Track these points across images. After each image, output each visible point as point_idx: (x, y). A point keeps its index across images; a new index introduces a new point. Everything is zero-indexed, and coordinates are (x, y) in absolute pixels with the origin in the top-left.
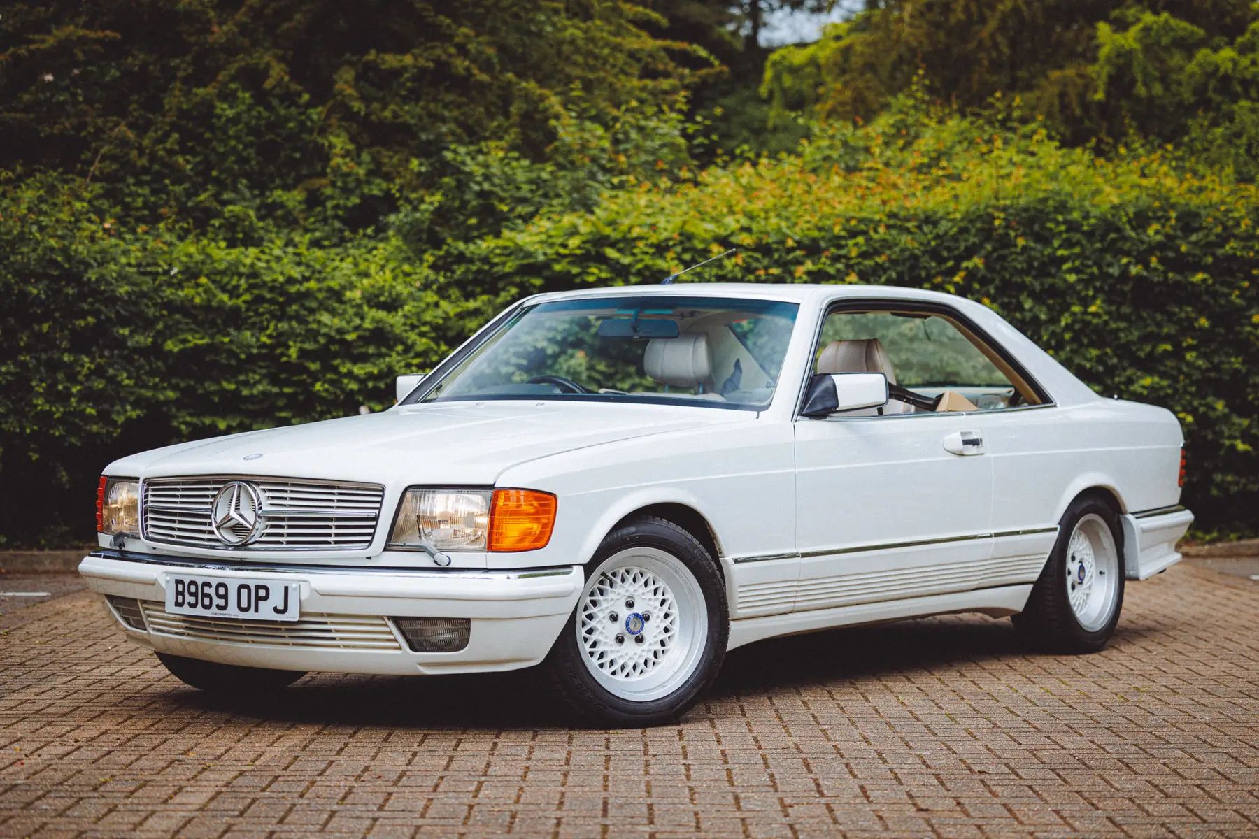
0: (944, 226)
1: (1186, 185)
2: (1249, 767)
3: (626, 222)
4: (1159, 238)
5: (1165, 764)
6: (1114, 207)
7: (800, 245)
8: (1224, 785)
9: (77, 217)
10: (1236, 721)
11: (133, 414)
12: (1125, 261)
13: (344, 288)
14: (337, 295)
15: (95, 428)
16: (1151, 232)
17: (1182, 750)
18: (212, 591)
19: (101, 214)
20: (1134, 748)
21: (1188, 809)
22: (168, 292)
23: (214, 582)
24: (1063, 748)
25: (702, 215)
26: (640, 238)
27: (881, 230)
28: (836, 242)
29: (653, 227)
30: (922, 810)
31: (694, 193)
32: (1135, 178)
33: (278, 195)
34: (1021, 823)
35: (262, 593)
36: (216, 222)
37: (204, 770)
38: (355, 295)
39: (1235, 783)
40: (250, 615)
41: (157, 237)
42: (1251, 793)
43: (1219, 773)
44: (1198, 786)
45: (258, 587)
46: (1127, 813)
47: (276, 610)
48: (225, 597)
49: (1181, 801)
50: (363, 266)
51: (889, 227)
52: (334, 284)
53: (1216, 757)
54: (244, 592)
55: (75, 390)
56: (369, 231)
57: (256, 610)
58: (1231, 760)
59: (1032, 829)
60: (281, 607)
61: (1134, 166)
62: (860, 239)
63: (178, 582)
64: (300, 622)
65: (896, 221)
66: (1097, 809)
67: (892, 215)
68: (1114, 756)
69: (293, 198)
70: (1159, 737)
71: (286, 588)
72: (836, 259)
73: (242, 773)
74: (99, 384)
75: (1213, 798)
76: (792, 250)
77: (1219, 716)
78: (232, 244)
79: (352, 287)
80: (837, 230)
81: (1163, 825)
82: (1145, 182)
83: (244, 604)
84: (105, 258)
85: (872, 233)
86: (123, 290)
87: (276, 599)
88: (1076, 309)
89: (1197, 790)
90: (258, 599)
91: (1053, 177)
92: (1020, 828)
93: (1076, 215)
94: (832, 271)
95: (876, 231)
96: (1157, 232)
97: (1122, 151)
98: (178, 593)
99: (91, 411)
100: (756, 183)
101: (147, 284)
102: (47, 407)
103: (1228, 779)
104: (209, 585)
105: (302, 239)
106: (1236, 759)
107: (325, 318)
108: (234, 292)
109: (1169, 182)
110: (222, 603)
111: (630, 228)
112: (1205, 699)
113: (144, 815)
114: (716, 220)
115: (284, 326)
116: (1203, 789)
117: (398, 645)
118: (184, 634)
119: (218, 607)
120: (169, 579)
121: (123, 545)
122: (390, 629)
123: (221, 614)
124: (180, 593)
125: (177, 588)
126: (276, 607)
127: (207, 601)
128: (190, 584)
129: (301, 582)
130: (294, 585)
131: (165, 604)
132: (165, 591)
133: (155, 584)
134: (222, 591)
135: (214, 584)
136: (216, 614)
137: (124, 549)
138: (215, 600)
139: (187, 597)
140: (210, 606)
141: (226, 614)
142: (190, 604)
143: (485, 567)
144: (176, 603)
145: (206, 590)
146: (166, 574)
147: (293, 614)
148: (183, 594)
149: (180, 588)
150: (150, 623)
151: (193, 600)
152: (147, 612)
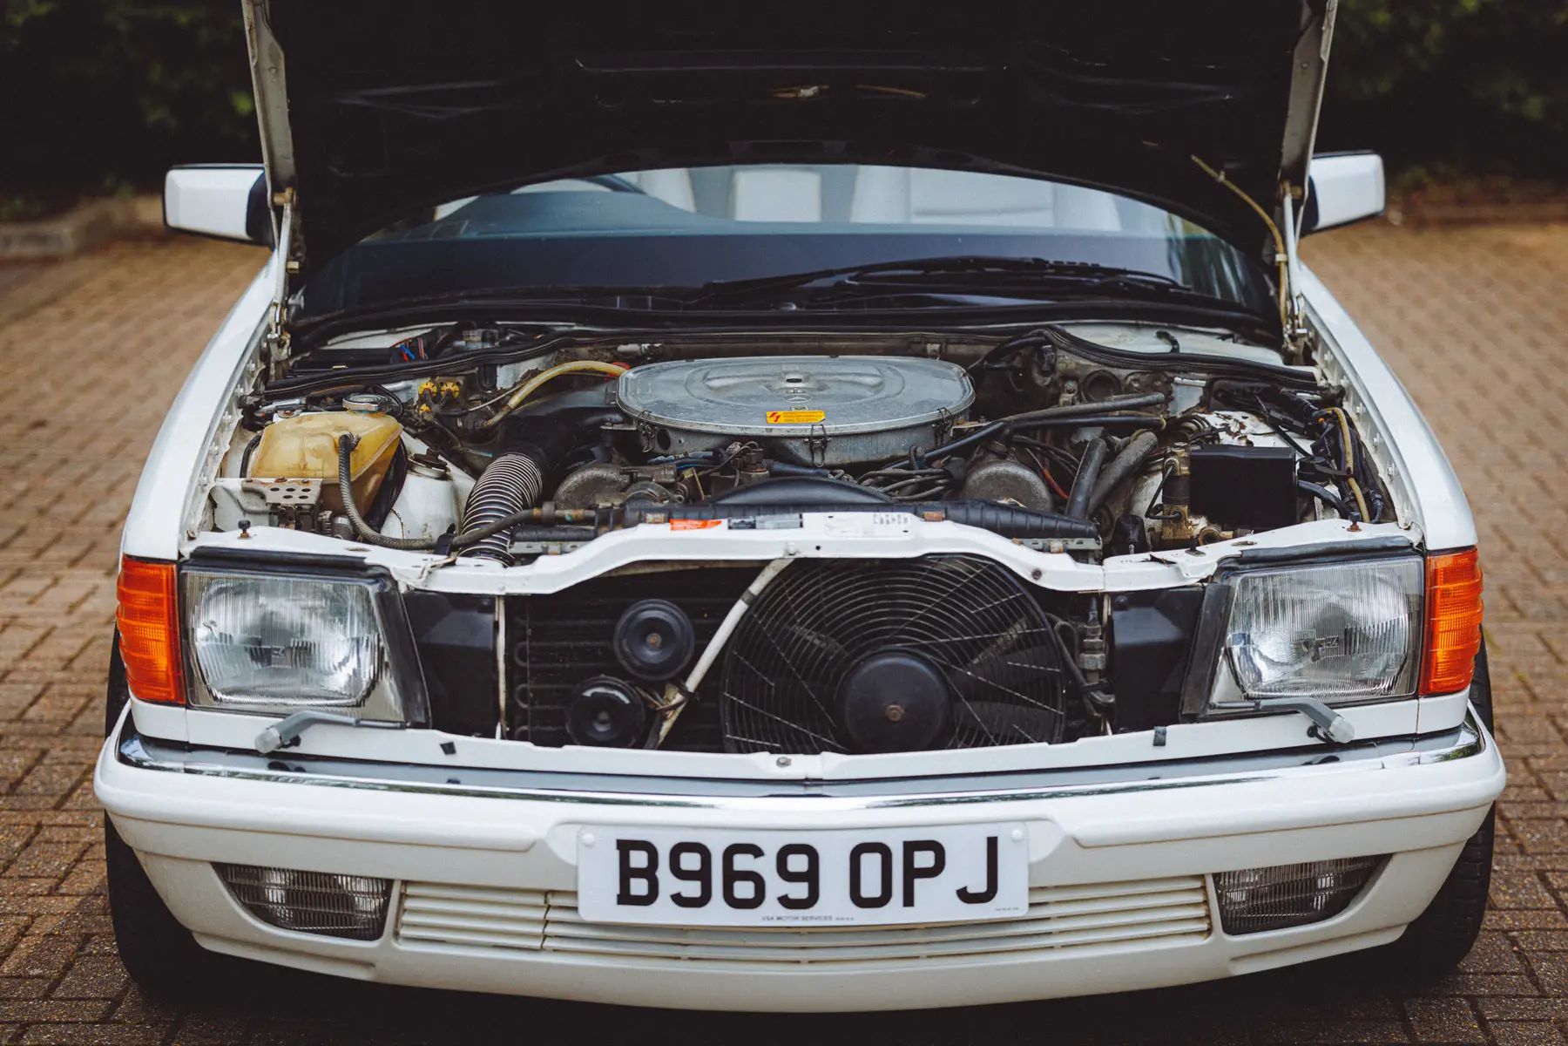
18: (766, 867)
35: (924, 859)
40: (895, 912)
45: (910, 848)
47: (965, 896)
48: (811, 877)
54: (871, 862)
57: (909, 900)
60: (979, 885)
63: (625, 847)
64: (1029, 919)
71: (992, 843)
83: (871, 890)
87: (966, 869)
90: (911, 873)
98: (627, 873)
104: (756, 851)
110: (800, 890)
117: (1204, 926)
118: (541, 949)
119: (786, 902)
120: (589, 837)
121: (296, 741)
122: (1206, 894)
123: (797, 918)
124: (639, 873)
125: (624, 860)
126: (965, 888)
127: (744, 890)
128: (678, 850)
129: (1028, 823)
130: (1017, 832)
131: (574, 894)
132: (576, 868)
133: (526, 851)
134: (798, 863)
135: (771, 847)
136: (779, 918)
137: (293, 750)
138: (776, 887)
139: (668, 883)
140: (756, 901)
141: (812, 918)
142: (679, 899)
143: (1413, 731)
144: (625, 898)
145: (742, 862)
146: (579, 826)
147: (1012, 900)
148: (649, 873)
149: (639, 859)
150: (403, 925)
151: (692, 889)
152: (409, 904)
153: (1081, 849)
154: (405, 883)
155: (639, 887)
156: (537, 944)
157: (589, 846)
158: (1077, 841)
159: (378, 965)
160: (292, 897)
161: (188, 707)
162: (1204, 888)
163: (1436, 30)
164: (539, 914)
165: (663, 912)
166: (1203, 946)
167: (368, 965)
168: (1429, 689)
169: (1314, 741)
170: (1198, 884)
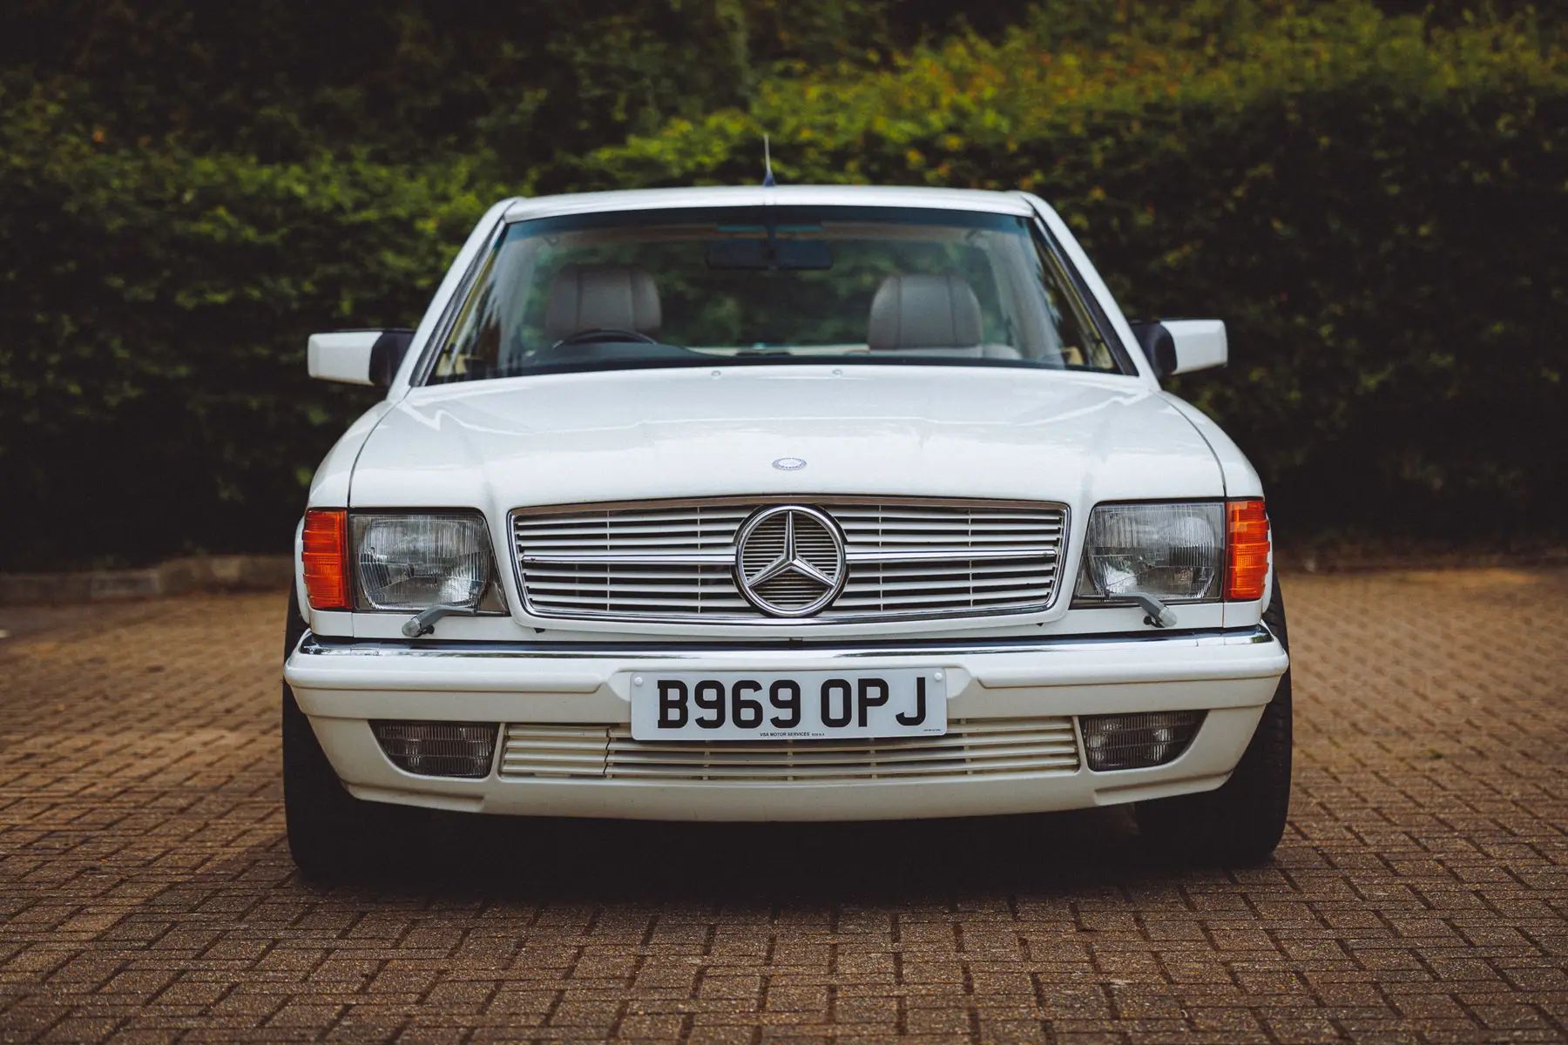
0: (1220, 121)
1: (1553, 61)
2: (1554, 864)
3: (790, 123)
4: (1512, 133)
5: (1440, 861)
6: (1452, 92)
7: (1025, 148)
8: (1513, 890)
9: (57, 126)
10: (1554, 797)
11: (133, 393)
12: (1465, 164)
13: (413, 217)
14: (406, 227)
15: (81, 412)
16: (1501, 124)
17: (1468, 839)
18: (763, 697)
19: (89, 123)
20: (1403, 837)
21: (1454, 927)
22: (179, 226)
23: (766, 682)
24: (1305, 837)
25: (896, 112)
26: (811, 144)
27: (1136, 127)
28: (1075, 145)
29: (830, 129)
30: (1085, 930)
31: (886, 80)
32: (1483, 54)
33: (328, 93)
34: (1217, 949)
35: (874, 693)
36: (244, 131)
37: (122, 881)
38: (429, 226)
39: (1528, 887)
40: (852, 731)
41: (165, 151)
42: (1546, 902)
43: (1510, 873)
44: (1477, 893)
45: (864, 684)
46: (1366, 933)
47: (901, 719)
48: (795, 704)
49: (1447, 914)
50: (440, 187)
51: (1146, 124)
52: (401, 212)
53: (1511, 851)
54: (836, 695)
55: (54, 359)
56: (452, 139)
57: (863, 722)
58: (1532, 854)
59: (1228, 956)
60: (912, 712)
61: (1485, 36)
62: (1109, 141)
63: (664, 686)
64: (948, 736)
65: (1156, 114)
66: (1328, 927)
67: (1149, 107)
68: (1372, 849)
69: (348, 97)
70: (1442, 822)
71: (921, 682)
72: (1074, 167)
73: (172, 886)
74: (85, 351)
75: (1494, 910)
76: (1014, 156)
77: (1533, 790)
78: (264, 160)
79: (425, 215)
80: (1077, 129)
81: (1411, 951)
82: (1497, 58)
83: (836, 712)
84: (92, 181)
85: (1124, 133)
86: (115, 224)
87: (903, 699)
88: (1401, 230)
89: (1473, 898)
90: (865, 703)
91: (1369, 53)
92: (1211, 955)
93: (1399, 103)
94: (1068, 183)
95: (1129, 129)
96: (1509, 126)
97: (1468, 15)
98: (665, 704)
99: (75, 389)
100: (971, 66)
101: (148, 215)
102: (14, 385)
103: (1522, 882)
104: (756, 686)
105: (361, 152)
106: (1539, 853)
107: (389, 257)
108: (265, 226)
109: (1529, 58)
110: (786, 714)
111: (797, 130)
112: (1521, 767)
113: (16, 947)
114: (916, 117)
115: (332, 270)
116: (1482, 898)
117: (1073, 761)
118: (603, 777)
119: (776, 722)
120: (639, 679)
121: (431, 630)
122: (1075, 736)
123: (784, 734)
124: (674, 704)
125: (663, 695)
126: (903, 713)
127: (748, 714)
128: (702, 686)
129: (946, 670)
130: (939, 675)
131: (627, 726)
132: (630, 703)
133: (595, 692)
134: (785, 694)
135: (766, 683)
136: (772, 735)
137: (428, 636)
138: (770, 711)
139: (694, 711)
140: (756, 722)
141: (795, 734)
142: (702, 723)
143: (1221, 626)
144: (664, 723)
145: (746, 694)
146: (631, 673)
147: (936, 723)
148: (681, 704)
149: (674, 695)
150: (505, 762)
151: (711, 714)
152: (510, 744)
153: (983, 689)
154: (509, 725)
155: (674, 714)
156: (600, 771)
157: (638, 686)
158: (980, 682)
159: (487, 797)
160: (424, 747)
161: (353, 611)
162: (1072, 730)
163: (1342, 405)
164: (602, 746)
165: (691, 732)
166: (1073, 777)
167: (477, 798)
168: (1230, 596)
169: (1149, 628)
170: (1067, 726)
